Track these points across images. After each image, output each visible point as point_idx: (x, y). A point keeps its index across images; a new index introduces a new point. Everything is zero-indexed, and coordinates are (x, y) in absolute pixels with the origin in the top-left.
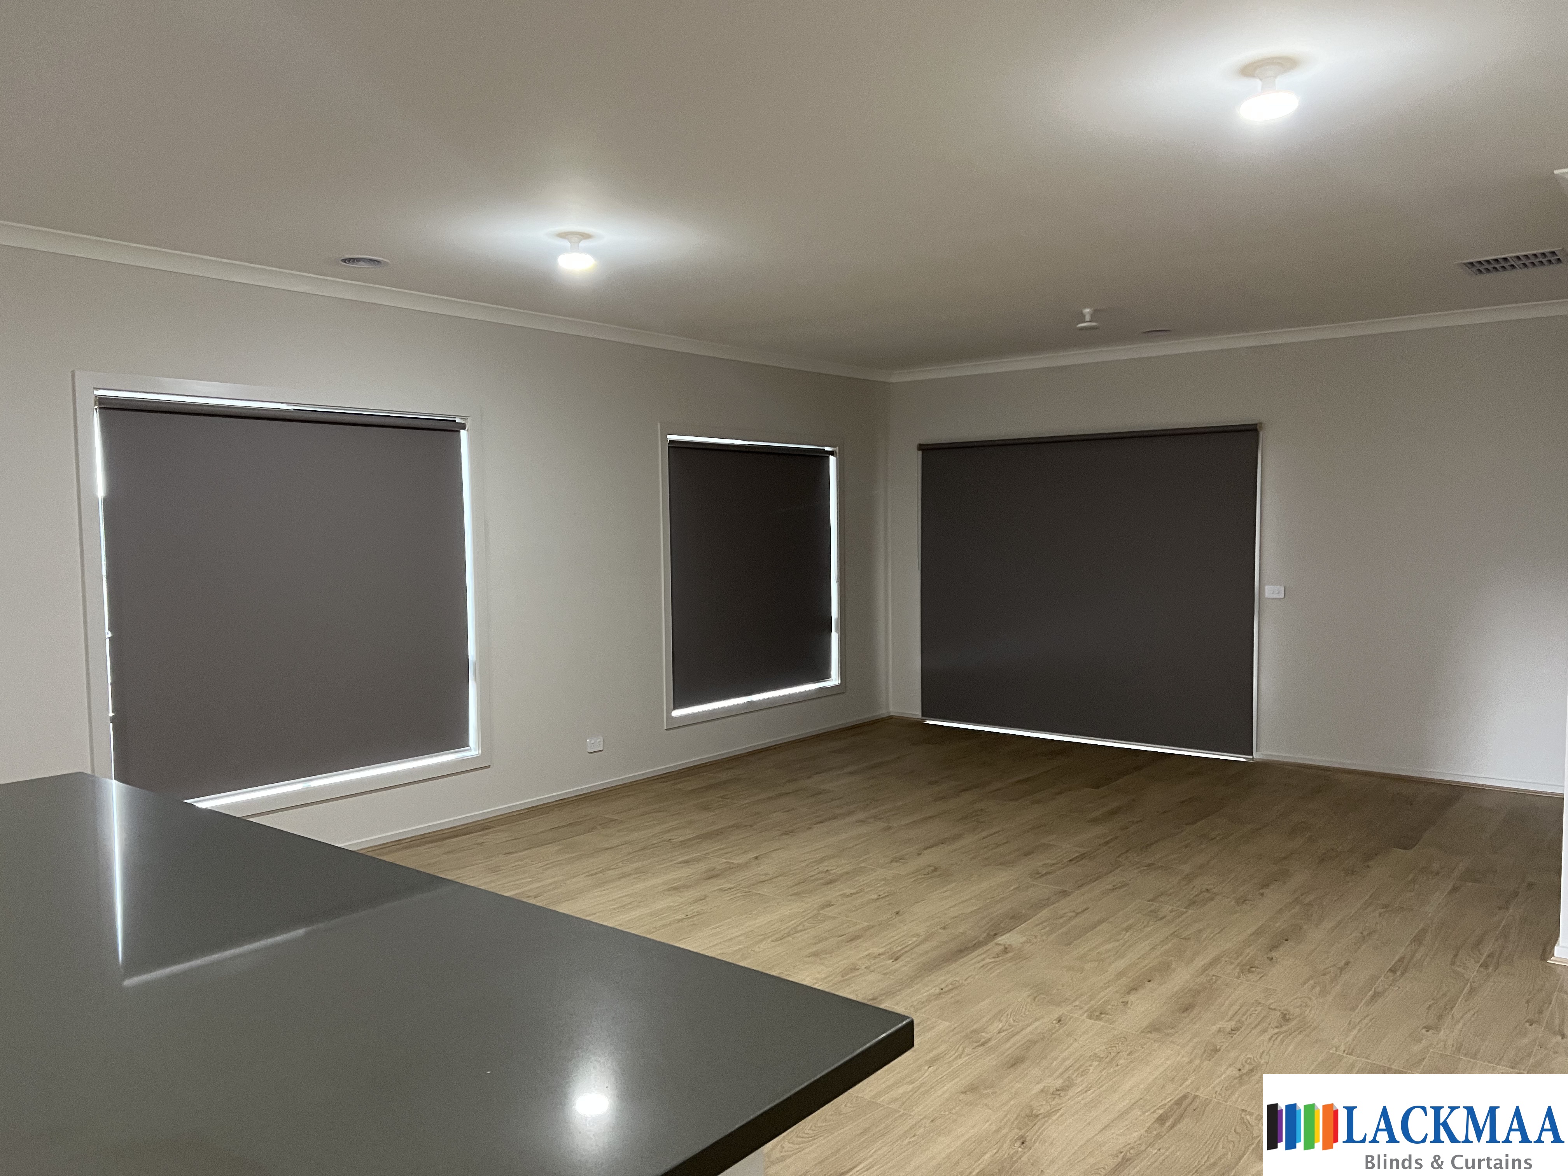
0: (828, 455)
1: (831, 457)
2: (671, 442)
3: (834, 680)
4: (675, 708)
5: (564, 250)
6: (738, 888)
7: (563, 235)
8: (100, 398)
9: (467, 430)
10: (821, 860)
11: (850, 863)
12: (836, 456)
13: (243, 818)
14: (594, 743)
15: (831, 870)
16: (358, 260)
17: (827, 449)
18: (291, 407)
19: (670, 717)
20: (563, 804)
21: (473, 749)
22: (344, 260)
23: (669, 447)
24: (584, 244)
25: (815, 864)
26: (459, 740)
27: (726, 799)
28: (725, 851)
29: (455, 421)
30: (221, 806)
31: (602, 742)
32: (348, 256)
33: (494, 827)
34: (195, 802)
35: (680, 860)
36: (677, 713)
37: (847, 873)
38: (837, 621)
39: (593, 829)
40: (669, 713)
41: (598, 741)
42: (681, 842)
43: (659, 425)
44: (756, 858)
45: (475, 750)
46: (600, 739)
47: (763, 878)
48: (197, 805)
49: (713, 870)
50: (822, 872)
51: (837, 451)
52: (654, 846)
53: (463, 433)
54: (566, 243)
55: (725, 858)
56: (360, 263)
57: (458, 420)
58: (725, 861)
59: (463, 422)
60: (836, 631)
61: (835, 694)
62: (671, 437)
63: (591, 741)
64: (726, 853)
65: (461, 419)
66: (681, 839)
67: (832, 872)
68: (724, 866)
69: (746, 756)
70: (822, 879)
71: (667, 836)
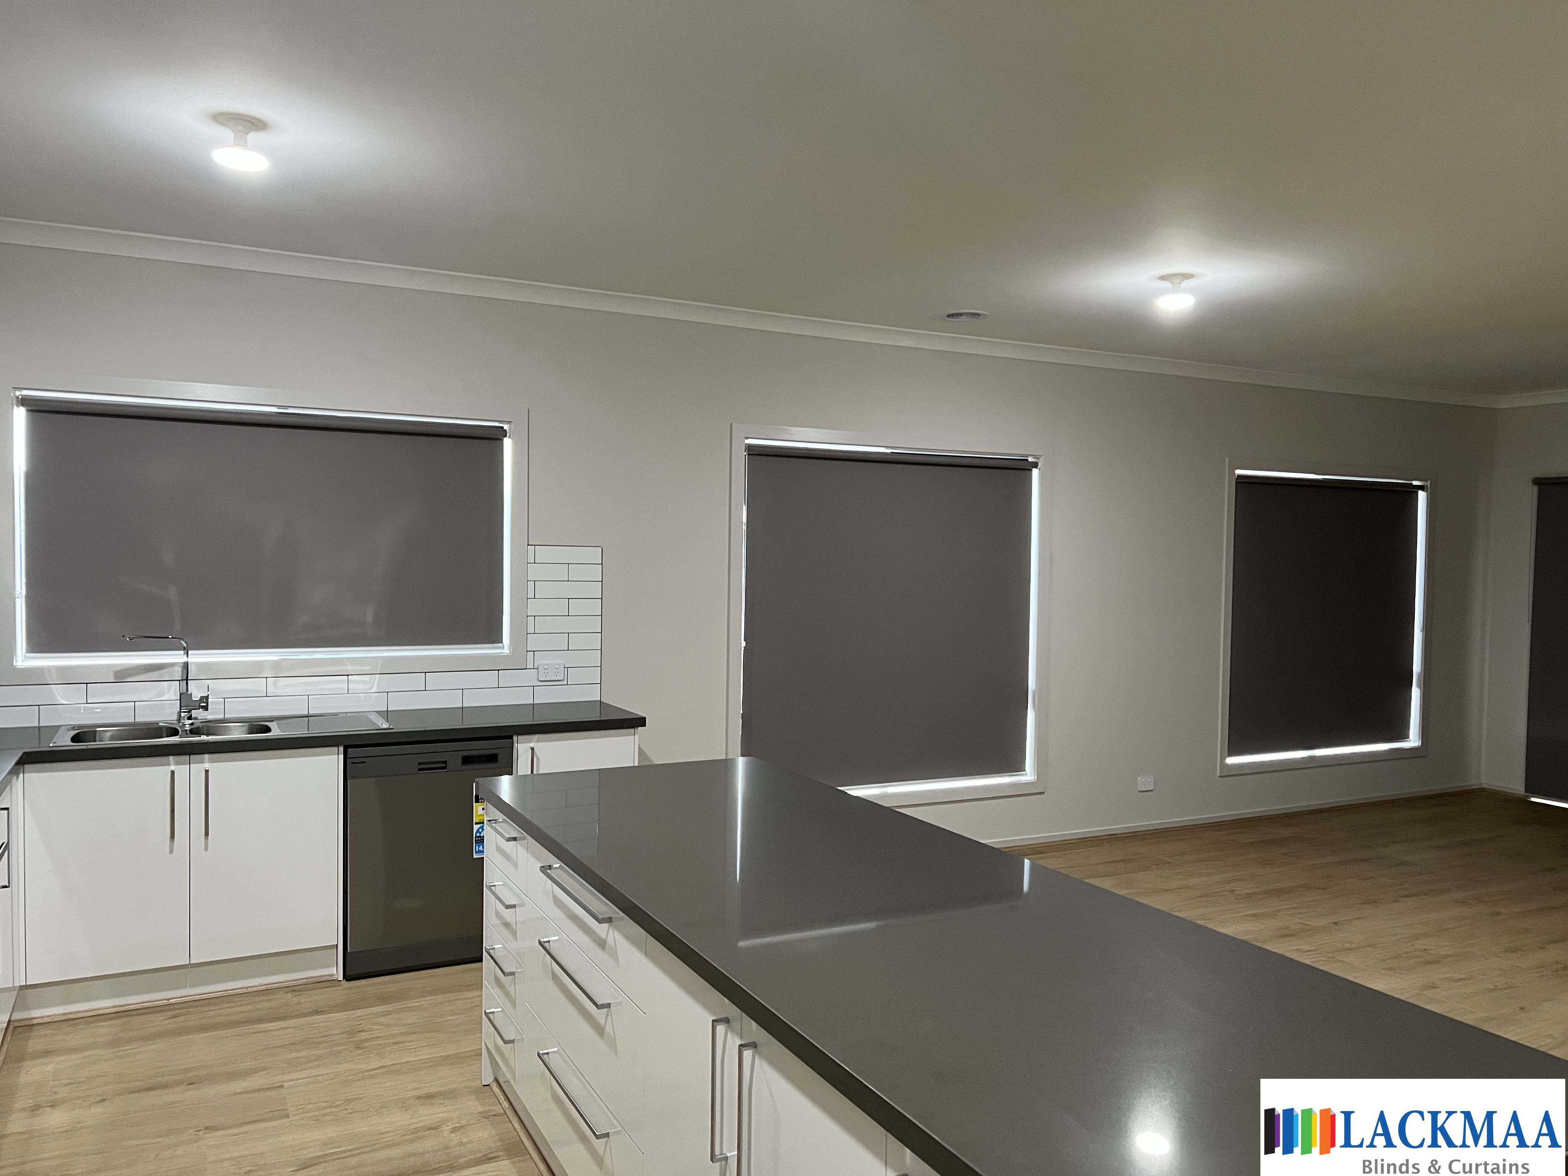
0: (1417, 490)
1: (1420, 492)
2: (1240, 477)
3: (1413, 740)
4: (1230, 755)
5: (1163, 292)
6: (1320, 952)
7: (1163, 278)
8: (748, 446)
9: (1039, 469)
10: (1416, 937)
11: (1453, 945)
12: (1426, 491)
13: (892, 808)
14: (1145, 782)
15: (1431, 949)
16: (960, 315)
17: (1415, 483)
18: (889, 451)
19: (1224, 765)
20: (1111, 839)
21: (1029, 775)
22: (949, 316)
23: (1236, 482)
24: (1186, 283)
25: (1408, 940)
26: (1017, 766)
27: (1290, 856)
28: (1297, 911)
29: (1027, 460)
30: (870, 796)
31: (1152, 783)
32: (953, 312)
33: (1047, 853)
34: (847, 790)
35: (1249, 913)
36: (1231, 760)
37: (1451, 956)
38: (1419, 676)
39: (1147, 869)
40: (1223, 759)
41: (1149, 780)
42: (1247, 894)
43: (1227, 459)
44: (1336, 923)
45: (1031, 775)
46: (1151, 779)
47: (1347, 945)
48: (849, 792)
49: (1286, 929)
50: (1419, 950)
51: (1429, 486)
52: (1216, 894)
53: (1035, 472)
54: (1167, 284)
55: (1300, 919)
56: (962, 317)
57: (1030, 459)
58: (1299, 921)
59: (1036, 461)
60: (1419, 686)
61: (1415, 757)
62: (1238, 472)
63: (1141, 780)
64: (1300, 913)
65: (1034, 458)
66: (1245, 891)
67: (1430, 952)
68: (1298, 926)
69: (1306, 814)
70: (1420, 957)
71: (1228, 887)
